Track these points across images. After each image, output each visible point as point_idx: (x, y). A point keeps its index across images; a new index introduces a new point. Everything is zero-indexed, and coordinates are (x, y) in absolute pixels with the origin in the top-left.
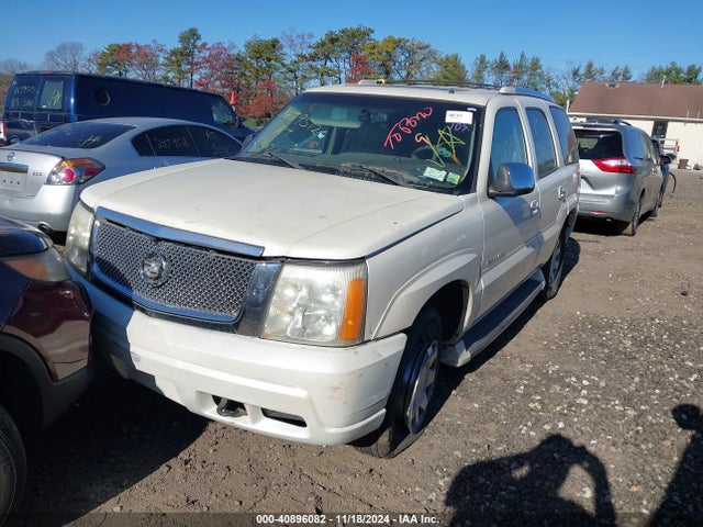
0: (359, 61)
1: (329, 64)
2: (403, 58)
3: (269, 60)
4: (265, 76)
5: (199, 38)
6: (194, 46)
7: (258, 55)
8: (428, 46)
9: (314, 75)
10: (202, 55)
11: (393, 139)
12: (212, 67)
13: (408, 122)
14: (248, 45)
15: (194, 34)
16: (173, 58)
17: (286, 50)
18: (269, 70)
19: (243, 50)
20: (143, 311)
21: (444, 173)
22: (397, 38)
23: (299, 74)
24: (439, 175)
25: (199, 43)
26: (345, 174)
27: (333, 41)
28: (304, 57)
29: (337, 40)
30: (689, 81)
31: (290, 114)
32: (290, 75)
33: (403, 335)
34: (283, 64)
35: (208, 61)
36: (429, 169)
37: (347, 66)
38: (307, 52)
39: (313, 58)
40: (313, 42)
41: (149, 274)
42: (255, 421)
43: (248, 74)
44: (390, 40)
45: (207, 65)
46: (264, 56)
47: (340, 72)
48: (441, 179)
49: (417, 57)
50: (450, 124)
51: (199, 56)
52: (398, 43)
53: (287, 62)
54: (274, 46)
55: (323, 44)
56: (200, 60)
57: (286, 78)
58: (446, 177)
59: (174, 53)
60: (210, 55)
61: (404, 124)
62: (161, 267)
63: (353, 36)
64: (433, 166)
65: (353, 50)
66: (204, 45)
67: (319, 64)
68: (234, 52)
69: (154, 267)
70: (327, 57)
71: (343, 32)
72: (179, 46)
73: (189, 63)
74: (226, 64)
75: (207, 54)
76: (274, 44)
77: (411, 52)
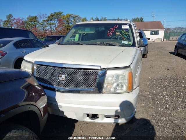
0: (60, 21)
1: (52, 22)
2: (72, 19)
3: (35, 22)
4: (34, 26)
5: (12, 17)
6: (11, 19)
7: (31, 21)
8: (78, 16)
9: (48, 25)
10: (14, 21)
11: (110, 34)
12: (17, 25)
13: (112, 29)
14: (28, 18)
15: (11, 16)
16: (5, 23)
17: (39, 19)
18: (35, 25)
19: (27, 19)
20: (60, 91)
21: (127, 42)
22: (70, 14)
23: (44, 25)
24: (126, 43)
25: (13, 18)
26: (99, 45)
27: (52, 16)
28: (45, 21)
29: (53, 15)
30: (141, 21)
31: (73, 30)
32: (41, 26)
33: (138, 87)
34: (39, 23)
35: (16, 23)
36: (123, 41)
37: (57, 22)
38: (46, 19)
39: (47, 21)
40: (47, 16)
41: (61, 79)
42: (102, 119)
43: (29, 26)
44: (68, 15)
45: (16, 24)
46: (33, 21)
47: (55, 24)
48: (127, 44)
49: (76, 19)
50: (124, 29)
51: (13, 22)
52: (70, 15)
53: (40, 22)
54: (35, 18)
55: (50, 17)
56: (14, 23)
57: (40, 27)
58: (128, 43)
59: (5, 21)
60: (17, 21)
61: (111, 30)
62: (66, 77)
63: (58, 14)
64: (124, 40)
65: (58, 18)
66: (14, 19)
67: (49, 22)
68: (24, 20)
69: (63, 77)
70: (51, 20)
71: (55, 13)
72: (7, 19)
73: (10, 24)
74: (22, 24)
75: (16, 21)
76: (36, 17)
77: (74, 18)
